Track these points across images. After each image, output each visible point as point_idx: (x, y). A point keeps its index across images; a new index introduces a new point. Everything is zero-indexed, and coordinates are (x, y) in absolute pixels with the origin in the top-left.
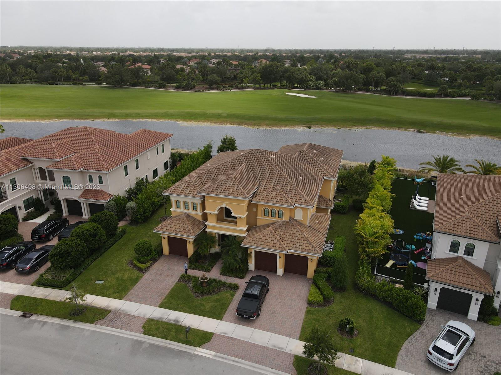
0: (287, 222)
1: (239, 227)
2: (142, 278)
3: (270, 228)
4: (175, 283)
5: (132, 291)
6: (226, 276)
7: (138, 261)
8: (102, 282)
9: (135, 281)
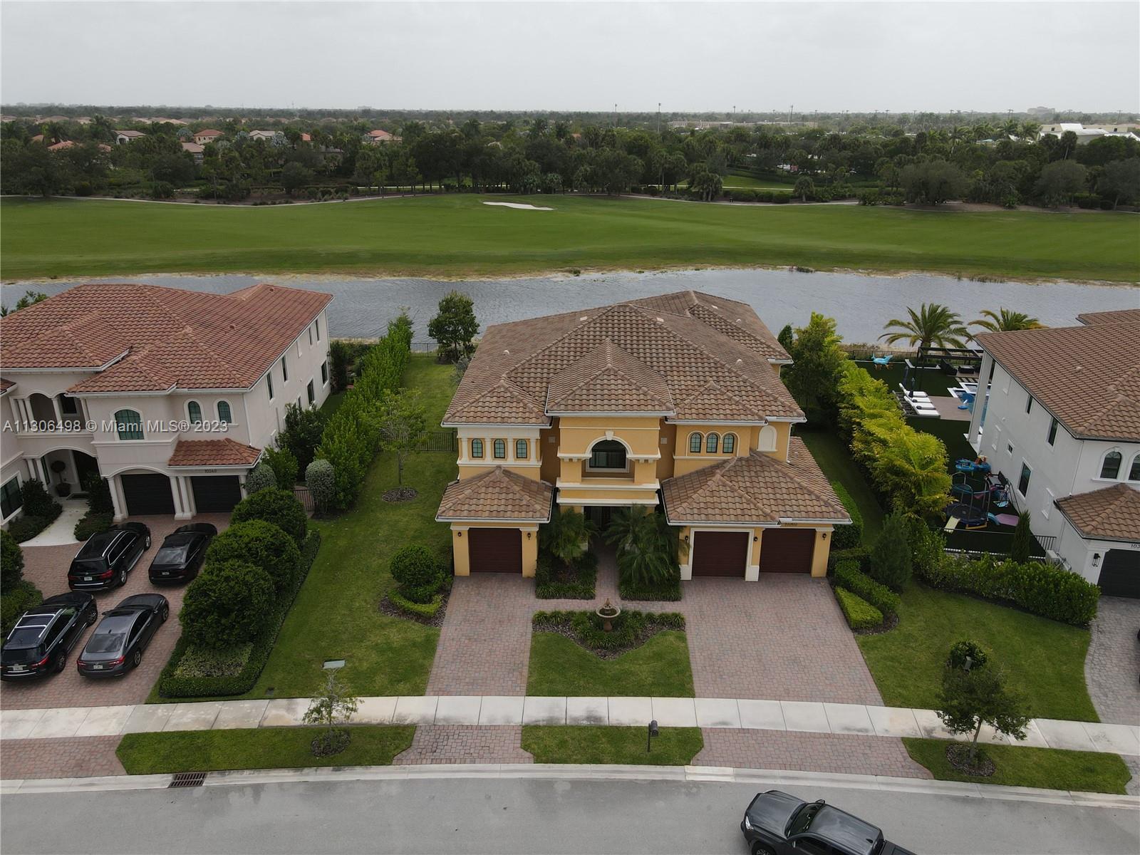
0: (747, 460)
1: (640, 483)
2: (442, 638)
3: (718, 476)
4: (529, 636)
5: (434, 671)
6: (638, 602)
7: (410, 599)
8: (341, 664)
9: (429, 646)
